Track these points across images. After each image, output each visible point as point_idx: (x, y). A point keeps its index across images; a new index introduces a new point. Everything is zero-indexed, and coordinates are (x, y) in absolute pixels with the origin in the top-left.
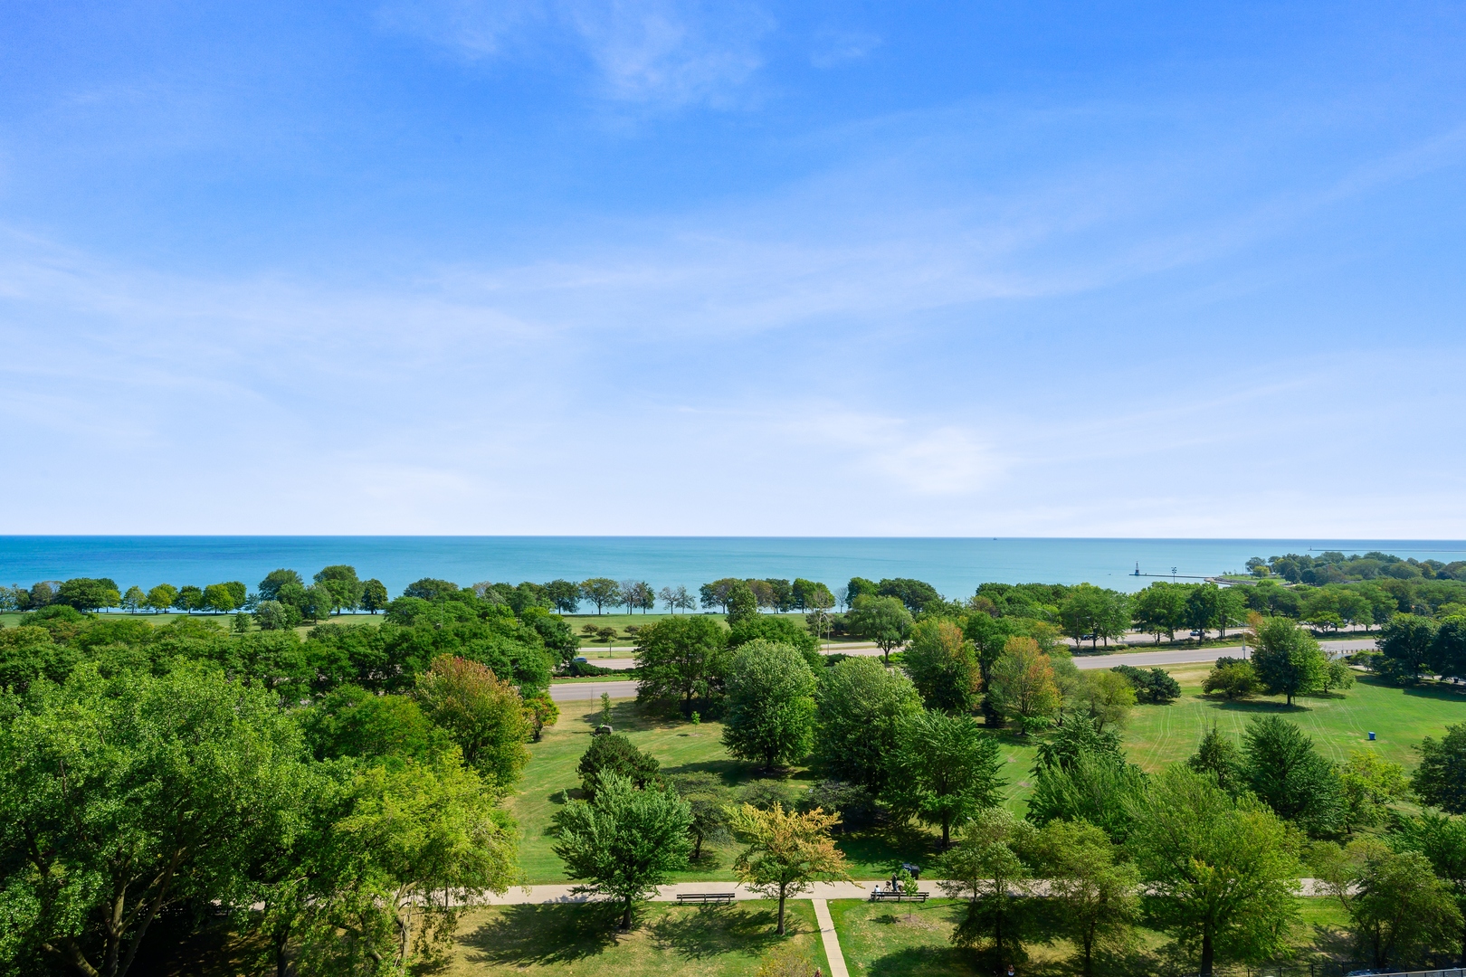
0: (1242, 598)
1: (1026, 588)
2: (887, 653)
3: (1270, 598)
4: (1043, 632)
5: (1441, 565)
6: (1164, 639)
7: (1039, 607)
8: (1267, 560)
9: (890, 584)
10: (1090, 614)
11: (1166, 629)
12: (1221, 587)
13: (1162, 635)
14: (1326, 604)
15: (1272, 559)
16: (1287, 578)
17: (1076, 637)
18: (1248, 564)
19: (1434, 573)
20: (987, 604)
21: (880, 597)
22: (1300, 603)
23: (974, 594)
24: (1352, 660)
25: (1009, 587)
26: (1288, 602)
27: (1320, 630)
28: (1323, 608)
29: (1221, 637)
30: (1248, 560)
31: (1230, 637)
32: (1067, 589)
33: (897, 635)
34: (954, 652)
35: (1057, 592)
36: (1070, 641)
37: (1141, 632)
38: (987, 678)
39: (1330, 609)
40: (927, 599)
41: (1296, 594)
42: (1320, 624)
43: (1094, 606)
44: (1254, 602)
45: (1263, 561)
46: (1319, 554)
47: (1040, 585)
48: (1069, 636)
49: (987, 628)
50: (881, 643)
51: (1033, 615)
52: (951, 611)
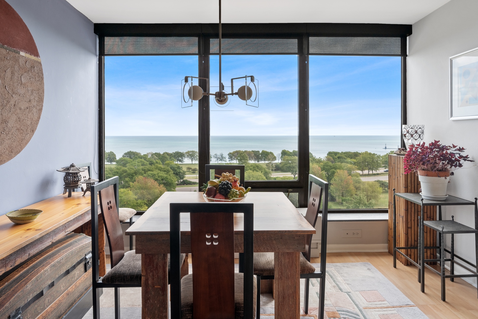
1: (345, 153)
2: (295, 176)
4: (350, 168)
7: (349, 160)
10: (367, 162)
17: (362, 171)
20: (331, 159)
21: (292, 156)
23: (327, 155)
25: (339, 153)
32: (359, 153)
35: (356, 155)
36: (360, 172)
43: (369, 159)
47: (350, 152)
48: (360, 170)
49: (329, 167)
50: (293, 173)
51: (347, 163)
52: (318, 161)
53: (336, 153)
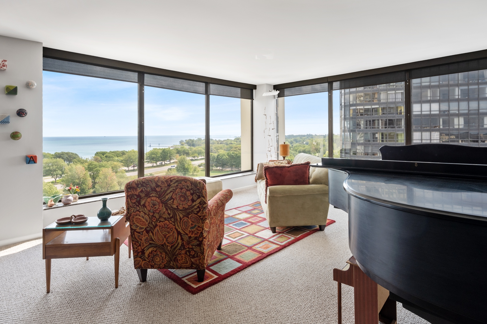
0: (176, 152)
1: (113, 152)
2: (56, 179)
3: (183, 151)
4: (116, 166)
5: (221, 141)
6: (155, 165)
7: (116, 158)
8: (184, 141)
9: (59, 154)
10: (132, 159)
11: (155, 162)
12: (171, 149)
13: (154, 164)
14: (195, 152)
15: (186, 140)
16: (189, 146)
17: (128, 167)
18: (180, 142)
19: (219, 143)
20: (98, 159)
21: (53, 159)
22: (190, 152)
23: (94, 156)
24: (199, 166)
25: (107, 152)
26: (187, 152)
27: (194, 159)
28: (194, 153)
29: (170, 163)
30: (180, 141)
31: (172, 163)
32: (127, 152)
33: (60, 172)
34: (82, 176)
35: (123, 153)
36: (126, 168)
37: (148, 163)
38: (94, 183)
39: (196, 153)
40: (75, 158)
41: (189, 150)
42: (194, 157)
43: (133, 156)
44: (178, 152)
45: (183, 141)
46: (196, 139)
47: (118, 151)
48: (125, 167)
49: (93, 166)
50: (53, 176)
51: (114, 161)
52: (83, 162)
53: (103, 153)
